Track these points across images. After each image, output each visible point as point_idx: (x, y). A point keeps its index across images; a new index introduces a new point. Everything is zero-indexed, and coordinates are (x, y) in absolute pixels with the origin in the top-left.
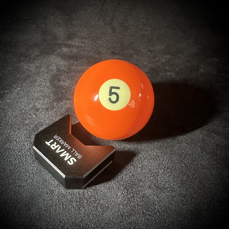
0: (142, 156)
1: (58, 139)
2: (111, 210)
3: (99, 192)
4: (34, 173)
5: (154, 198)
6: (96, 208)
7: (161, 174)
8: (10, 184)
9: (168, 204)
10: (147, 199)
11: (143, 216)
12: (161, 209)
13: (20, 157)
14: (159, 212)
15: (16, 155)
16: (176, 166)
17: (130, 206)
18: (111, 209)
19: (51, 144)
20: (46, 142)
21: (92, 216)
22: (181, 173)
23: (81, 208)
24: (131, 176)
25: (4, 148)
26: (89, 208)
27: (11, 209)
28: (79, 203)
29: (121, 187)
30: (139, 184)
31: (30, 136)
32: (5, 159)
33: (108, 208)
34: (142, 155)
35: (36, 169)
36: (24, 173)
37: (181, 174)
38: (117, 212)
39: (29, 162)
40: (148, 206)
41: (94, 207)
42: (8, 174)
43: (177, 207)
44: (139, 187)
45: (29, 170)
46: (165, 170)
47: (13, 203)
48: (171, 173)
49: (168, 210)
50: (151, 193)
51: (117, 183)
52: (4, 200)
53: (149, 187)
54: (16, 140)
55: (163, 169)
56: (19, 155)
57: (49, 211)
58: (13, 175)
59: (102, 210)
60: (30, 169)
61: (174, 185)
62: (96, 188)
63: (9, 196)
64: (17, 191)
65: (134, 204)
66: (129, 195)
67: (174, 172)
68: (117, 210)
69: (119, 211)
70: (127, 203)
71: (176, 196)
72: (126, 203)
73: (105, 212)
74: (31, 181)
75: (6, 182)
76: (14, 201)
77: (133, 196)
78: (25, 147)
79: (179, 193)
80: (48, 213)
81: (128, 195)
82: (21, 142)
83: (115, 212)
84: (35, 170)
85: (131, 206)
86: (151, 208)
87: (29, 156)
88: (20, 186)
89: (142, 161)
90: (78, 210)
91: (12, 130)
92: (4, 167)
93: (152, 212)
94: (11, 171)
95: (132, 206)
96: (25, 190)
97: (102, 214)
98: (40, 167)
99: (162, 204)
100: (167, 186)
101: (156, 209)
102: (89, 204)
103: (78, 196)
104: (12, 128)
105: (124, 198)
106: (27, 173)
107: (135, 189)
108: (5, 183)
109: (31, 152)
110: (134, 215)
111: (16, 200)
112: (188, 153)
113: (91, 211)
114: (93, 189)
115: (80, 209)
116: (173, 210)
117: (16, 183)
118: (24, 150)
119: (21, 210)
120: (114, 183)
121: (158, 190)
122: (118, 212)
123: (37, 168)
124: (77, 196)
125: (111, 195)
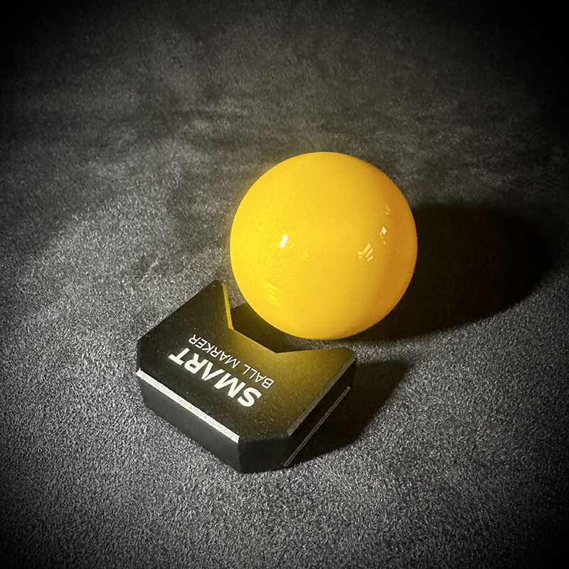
0: (426, 381)
1: (200, 346)
2: (358, 530)
3: (320, 483)
4: (142, 440)
5: (469, 492)
6: (318, 527)
7: (483, 426)
8: (78, 472)
9: (510, 504)
10: (451, 494)
11: (446, 540)
12: (492, 521)
13: (100, 399)
14: (488, 529)
15: (92, 396)
16: (518, 404)
17: (407, 515)
18: (358, 528)
19: (185, 359)
20: (172, 357)
21: (307, 549)
22: (534, 422)
23: (276, 529)
24: (403, 434)
25: (58, 380)
26: (297, 528)
27: (85, 537)
28: (270, 515)
29: (380, 465)
30: (425, 455)
31: (124, 345)
32: (60, 408)
33: (349, 524)
34: (426, 379)
35: (147, 430)
36: (114, 443)
37: (536, 424)
38: (375, 535)
39: (127, 411)
40: (456, 514)
41: (310, 524)
42: (71, 446)
43: (534, 511)
44: (427, 462)
45: (126, 432)
46: (492, 417)
47: (90, 522)
48: (508, 422)
49: (512, 522)
50: (461, 476)
51: (368, 455)
52: (65, 515)
53: (455, 462)
54: (87, 355)
55: (485, 415)
56: (99, 396)
57: (189, 541)
58: (85, 448)
59: (333, 530)
60: (129, 430)
61: (519, 455)
62: (312, 473)
63: (78, 505)
64: (99, 490)
65: (418, 509)
66: (403, 487)
67: (516, 421)
68: (373, 529)
69: (379, 530)
70: (400, 509)
71: (528, 482)
72: (396, 508)
73: (342, 534)
74: (135, 460)
75: (68, 467)
76: (91, 517)
77: (413, 488)
78: (112, 373)
79: (537, 476)
80: (185, 547)
81: (400, 486)
82: (103, 360)
83: (369, 535)
84: (143, 432)
85: (412, 515)
86: (464, 518)
87: (124, 396)
88: (104, 475)
89: (428, 396)
90: (269, 534)
91: (74, 330)
92: (60, 428)
93: (469, 530)
94: (79, 437)
95: (415, 516)
96: (119, 486)
97: (335, 541)
98: (156, 424)
99: (495, 507)
100: (503, 457)
101: (479, 520)
102: (297, 516)
103: (264, 495)
104: (76, 324)
105: (390, 494)
106: (123, 441)
107: (417, 468)
108: (66, 472)
109: (130, 386)
110: (421, 540)
111: (96, 512)
112: (546, 368)
113: (303, 536)
114: (304, 476)
115: (272, 530)
116: (526, 521)
117: (96, 470)
118: (109, 380)
119: (111, 540)
120: (358, 455)
121: (480, 470)
122: (378, 533)
123: (148, 426)
124: (262, 497)
125: (353, 488)
